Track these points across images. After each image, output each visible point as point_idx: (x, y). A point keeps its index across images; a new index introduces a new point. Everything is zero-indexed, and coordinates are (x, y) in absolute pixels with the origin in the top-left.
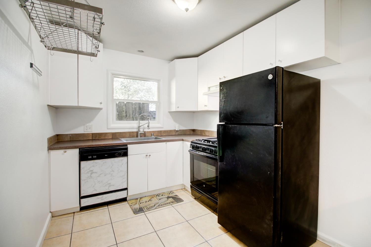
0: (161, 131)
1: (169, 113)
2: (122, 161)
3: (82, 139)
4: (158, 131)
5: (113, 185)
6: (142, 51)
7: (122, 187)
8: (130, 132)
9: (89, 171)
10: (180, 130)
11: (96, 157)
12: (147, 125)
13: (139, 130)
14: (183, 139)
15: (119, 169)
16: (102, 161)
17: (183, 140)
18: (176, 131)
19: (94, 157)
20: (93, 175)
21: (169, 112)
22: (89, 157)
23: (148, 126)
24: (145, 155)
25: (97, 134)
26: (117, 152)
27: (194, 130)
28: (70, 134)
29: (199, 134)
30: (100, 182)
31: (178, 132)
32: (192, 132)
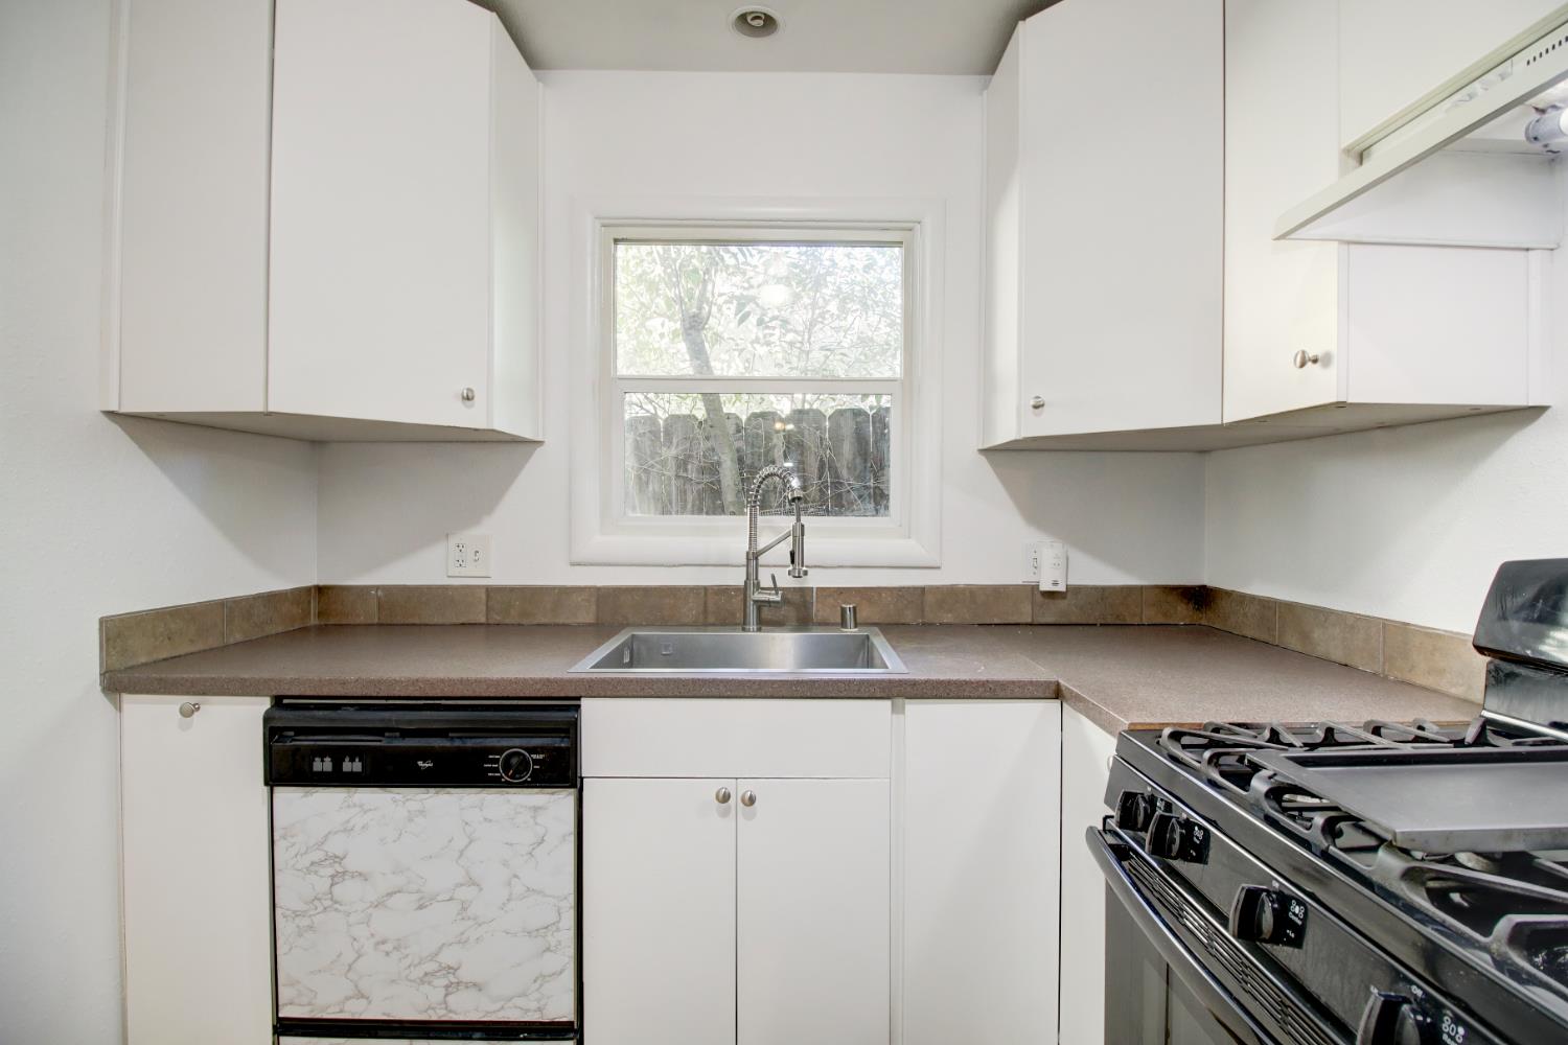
0: (922, 590)
1: (983, 459)
2: (534, 817)
3: (435, 621)
4: (900, 589)
5: (478, 986)
6: (768, 23)
7: (539, 1009)
8: (705, 589)
9: (317, 856)
10: (1074, 590)
11: (357, 766)
12: (786, 547)
13: (752, 580)
14: (1058, 684)
15: (516, 876)
16: (397, 797)
17: (1057, 693)
18: (1039, 598)
19: (347, 766)
20: (347, 890)
21: (985, 452)
22: (318, 766)
23: (792, 554)
24: (715, 787)
25: (512, 590)
26: (500, 751)
27: (1200, 597)
28: (377, 588)
29: (1249, 633)
30: (388, 947)
31: (1062, 604)
32: (1182, 613)
